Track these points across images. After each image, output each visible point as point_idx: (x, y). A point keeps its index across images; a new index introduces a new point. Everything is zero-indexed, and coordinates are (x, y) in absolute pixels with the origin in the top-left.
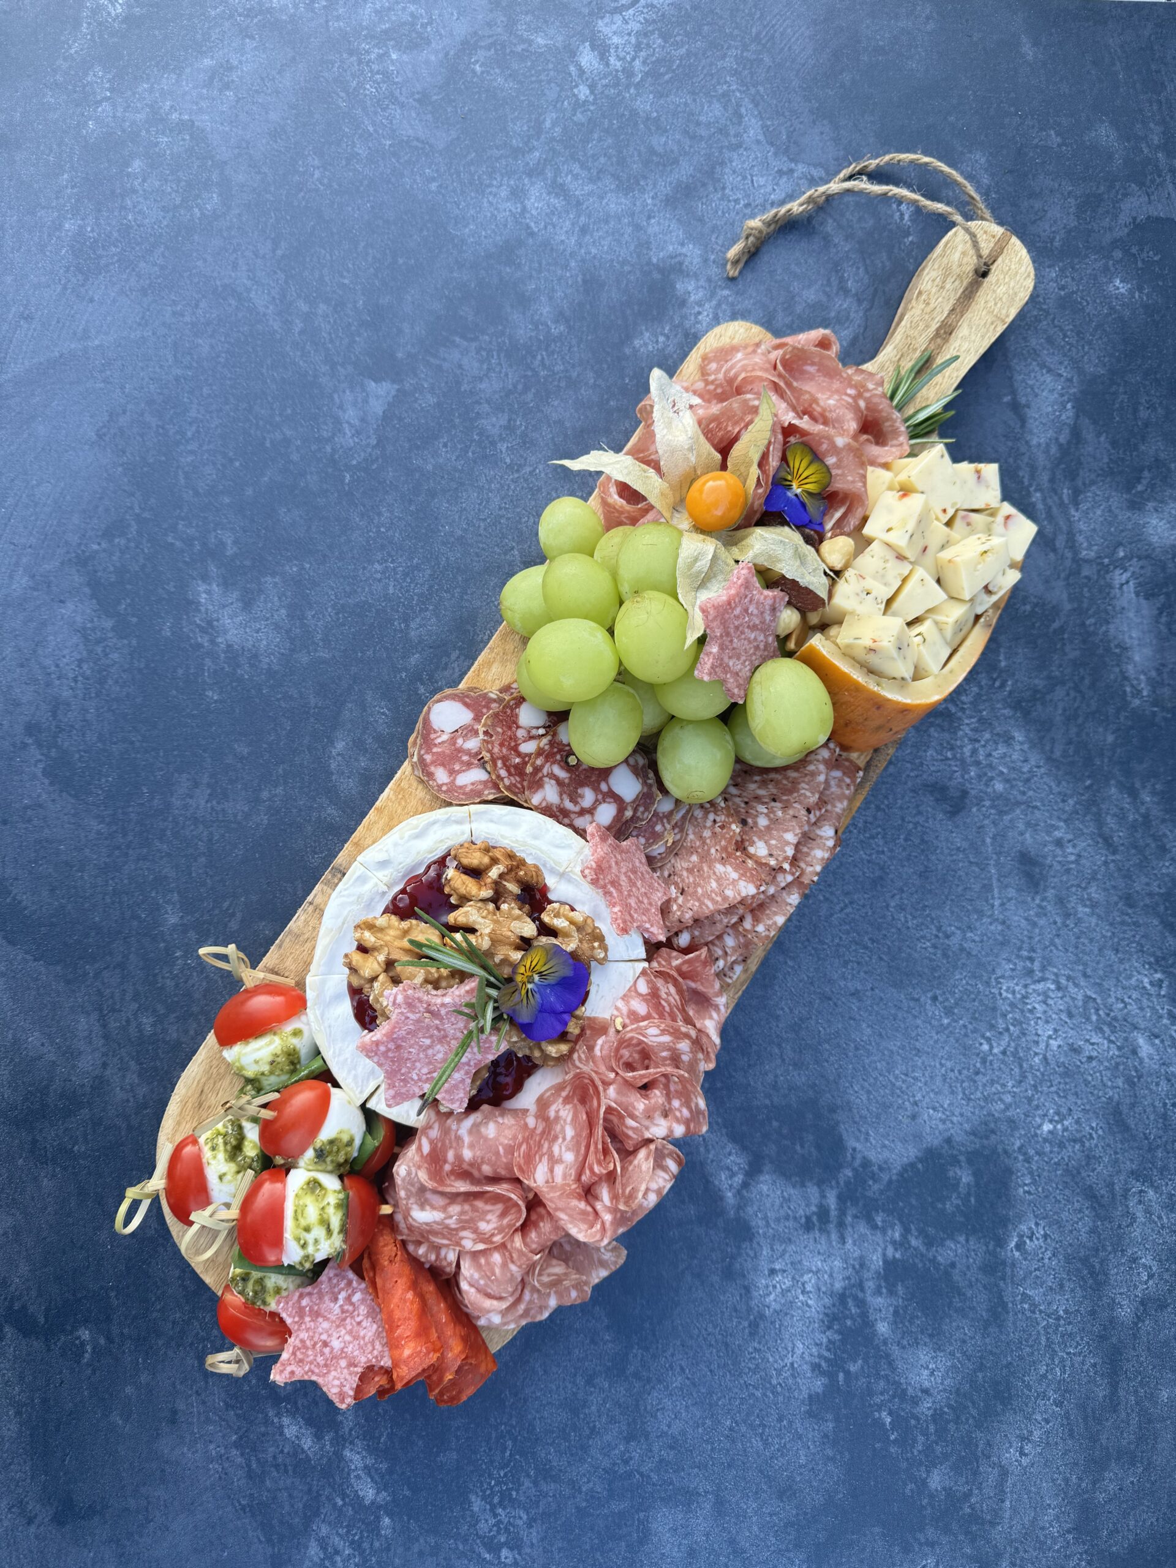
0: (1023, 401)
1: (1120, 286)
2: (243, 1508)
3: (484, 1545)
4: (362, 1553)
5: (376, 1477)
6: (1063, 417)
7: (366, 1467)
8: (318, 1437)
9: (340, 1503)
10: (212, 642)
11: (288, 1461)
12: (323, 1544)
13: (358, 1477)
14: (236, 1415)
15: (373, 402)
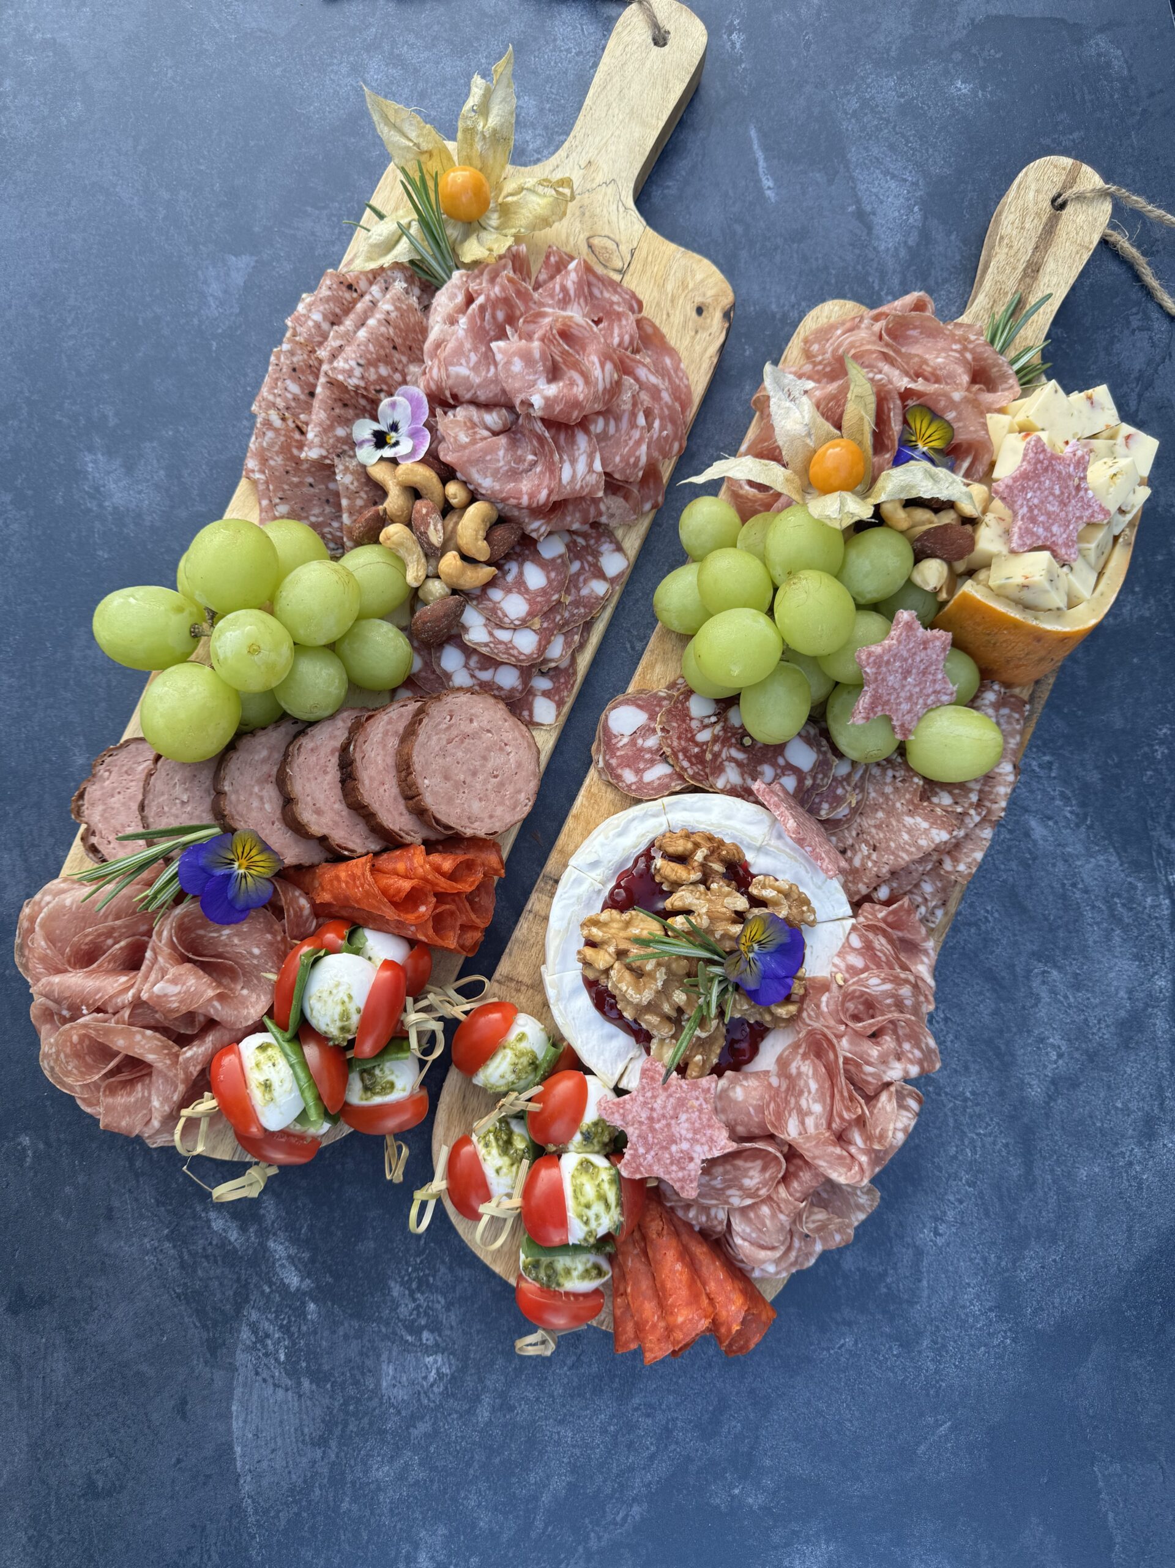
0: (868, 208)
1: (962, 87)
2: (178, 1296)
3: (406, 1327)
4: (291, 1336)
5: (300, 1266)
6: (911, 220)
7: (289, 1257)
8: (243, 1229)
9: (268, 1290)
10: (100, 506)
11: (217, 1252)
12: (254, 1328)
13: (283, 1266)
14: (168, 1211)
15: (233, 274)
